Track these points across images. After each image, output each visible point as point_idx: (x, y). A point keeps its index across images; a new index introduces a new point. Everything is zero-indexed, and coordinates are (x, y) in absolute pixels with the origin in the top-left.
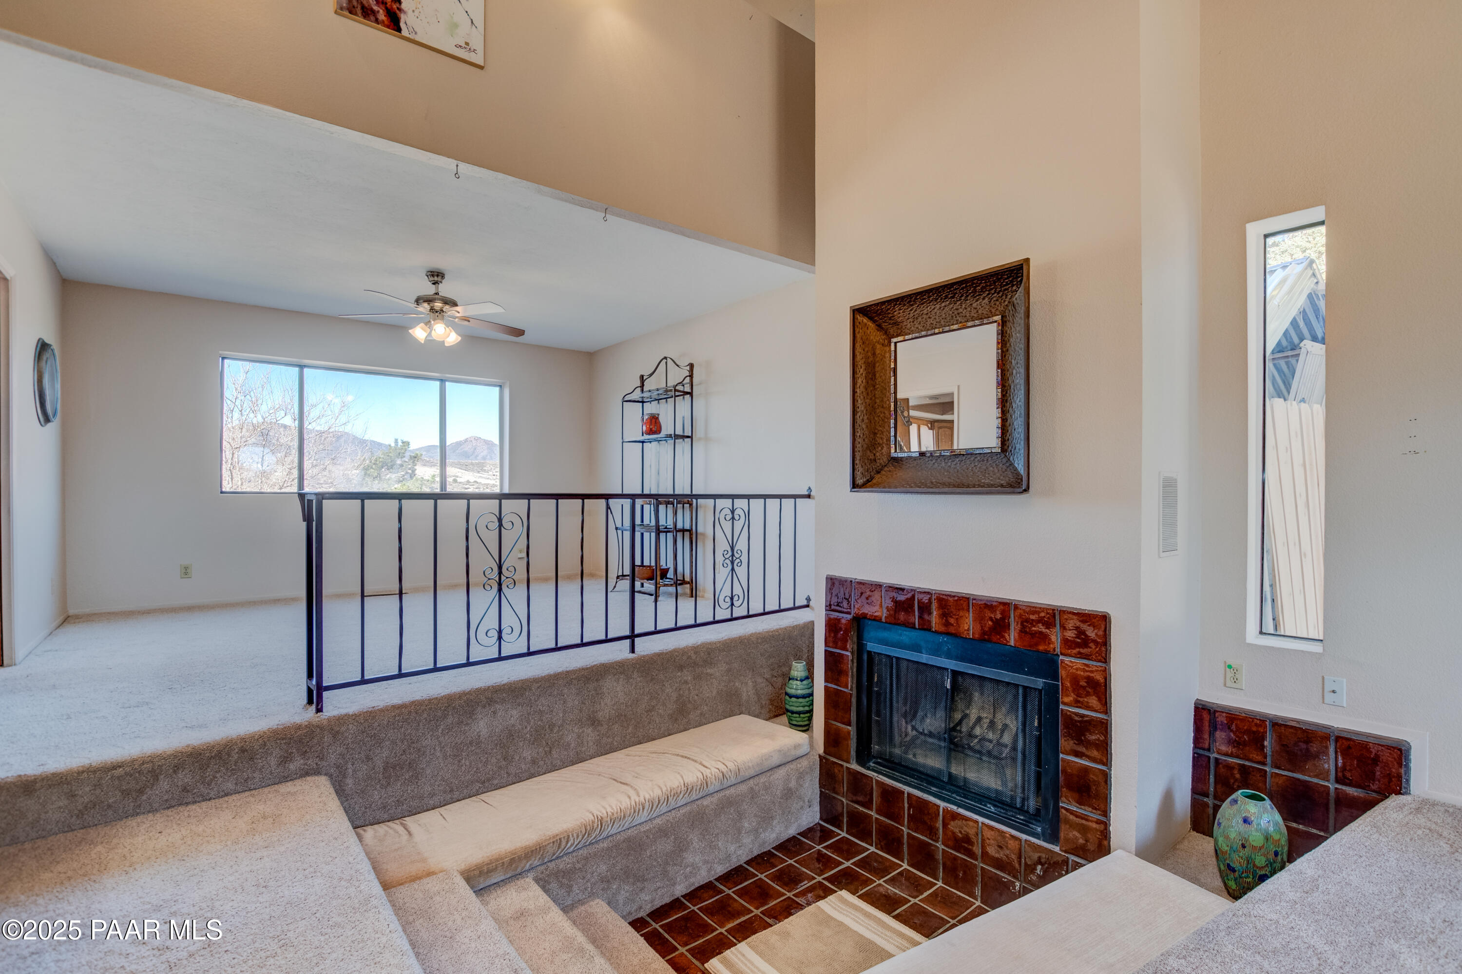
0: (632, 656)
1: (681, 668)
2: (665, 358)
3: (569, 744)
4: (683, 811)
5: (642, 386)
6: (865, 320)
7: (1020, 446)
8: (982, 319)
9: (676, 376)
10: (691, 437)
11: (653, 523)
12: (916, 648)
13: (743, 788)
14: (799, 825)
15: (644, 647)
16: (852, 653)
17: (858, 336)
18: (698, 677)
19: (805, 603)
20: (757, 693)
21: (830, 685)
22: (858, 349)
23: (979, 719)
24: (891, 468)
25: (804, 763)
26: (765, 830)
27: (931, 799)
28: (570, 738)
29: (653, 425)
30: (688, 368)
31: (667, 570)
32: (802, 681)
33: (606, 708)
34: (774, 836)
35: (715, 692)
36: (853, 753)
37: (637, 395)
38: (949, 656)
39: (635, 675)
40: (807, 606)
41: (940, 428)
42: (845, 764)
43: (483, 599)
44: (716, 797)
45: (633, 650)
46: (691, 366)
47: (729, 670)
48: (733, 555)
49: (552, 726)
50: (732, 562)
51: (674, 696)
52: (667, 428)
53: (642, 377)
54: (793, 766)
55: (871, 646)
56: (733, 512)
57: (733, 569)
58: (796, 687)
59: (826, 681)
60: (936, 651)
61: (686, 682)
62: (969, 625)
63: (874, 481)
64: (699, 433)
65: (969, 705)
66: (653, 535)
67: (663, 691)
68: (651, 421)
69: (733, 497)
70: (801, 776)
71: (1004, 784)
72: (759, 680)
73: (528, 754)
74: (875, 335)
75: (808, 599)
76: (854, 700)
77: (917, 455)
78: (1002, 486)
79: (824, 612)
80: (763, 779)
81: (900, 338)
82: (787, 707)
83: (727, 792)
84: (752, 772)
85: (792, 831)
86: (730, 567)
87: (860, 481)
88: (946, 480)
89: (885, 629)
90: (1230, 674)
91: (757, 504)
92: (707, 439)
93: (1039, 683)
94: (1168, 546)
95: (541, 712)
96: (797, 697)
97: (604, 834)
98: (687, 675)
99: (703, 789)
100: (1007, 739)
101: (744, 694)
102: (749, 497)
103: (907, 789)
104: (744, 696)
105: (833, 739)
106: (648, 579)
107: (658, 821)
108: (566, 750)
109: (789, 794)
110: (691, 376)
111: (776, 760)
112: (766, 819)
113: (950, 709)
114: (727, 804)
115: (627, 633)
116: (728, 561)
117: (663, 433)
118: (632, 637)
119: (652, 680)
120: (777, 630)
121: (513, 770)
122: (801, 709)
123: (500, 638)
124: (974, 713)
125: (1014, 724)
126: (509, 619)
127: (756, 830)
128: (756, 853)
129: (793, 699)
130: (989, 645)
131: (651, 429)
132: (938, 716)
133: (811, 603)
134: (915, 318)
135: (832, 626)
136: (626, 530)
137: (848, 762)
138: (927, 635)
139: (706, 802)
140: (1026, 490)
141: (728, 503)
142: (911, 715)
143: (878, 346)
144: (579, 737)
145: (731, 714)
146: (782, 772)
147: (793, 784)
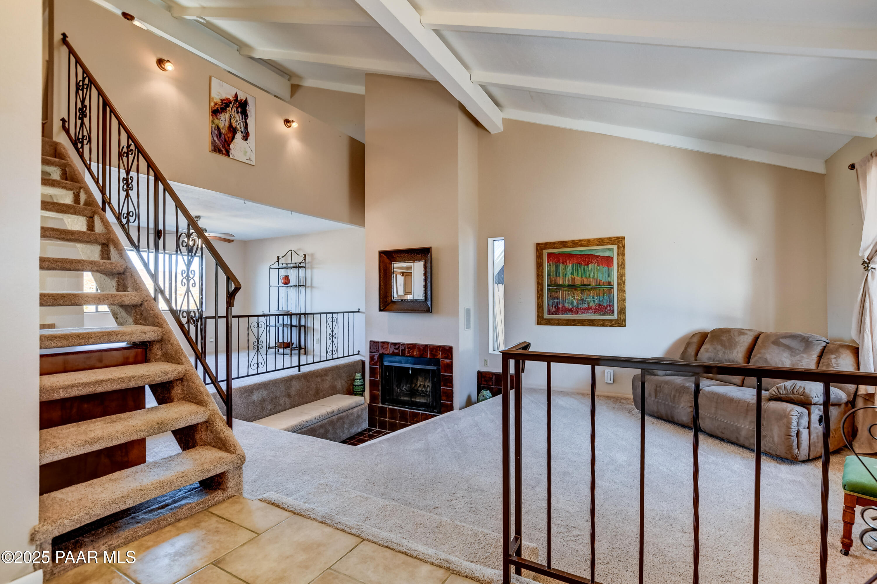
0: (300, 373)
1: (317, 377)
2: (291, 250)
3: (281, 404)
4: (327, 420)
5: (278, 261)
6: (383, 255)
7: (429, 299)
8: (420, 260)
9: (298, 259)
10: (305, 286)
11: (289, 323)
12: (400, 362)
13: (344, 414)
14: (362, 428)
15: (304, 369)
16: (379, 366)
17: (381, 261)
18: (322, 380)
19: (358, 353)
20: (342, 387)
21: (372, 379)
22: (381, 265)
23: (420, 385)
24: (392, 304)
25: (363, 406)
26: (351, 429)
27: (406, 409)
28: (282, 402)
29: (286, 281)
30: (303, 256)
31: (293, 343)
32: (359, 380)
33: (293, 391)
34: (354, 431)
35: (328, 386)
36: (380, 401)
37: (276, 265)
38: (411, 364)
39: (302, 379)
40: (358, 354)
41: (406, 275)
42: (377, 405)
43: (252, 353)
44: (336, 416)
45: (299, 371)
46: (305, 255)
47: (333, 378)
48: (333, 335)
49: (276, 397)
50: (332, 338)
51: (315, 387)
52: (293, 282)
53: (278, 257)
54: (359, 407)
55: (386, 364)
56: (332, 318)
57: (333, 341)
58: (358, 382)
59: (370, 377)
60: (407, 363)
61: (319, 382)
62: (416, 353)
63: (386, 308)
64: (308, 283)
65: (417, 381)
66: (289, 329)
67: (311, 385)
68: (286, 278)
69: (332, 313)
70: (362, 410)
71: (427, 400)
72: (343, 382)
73: (269, 407)
74: (387, 261)
75: (359, 351)
76: (380, 382)
77: (400, 300)
78: (425, 311)
79: (369, 353)
80: (350, 411)
81: (395, 262)
82: (354, 390)
83: (340, 415)
84: (347, 409)
85: (359, 430)
86: (331, 340)
87: (382, 309)
88: (409, 309)
89: (391, 357)
90: (485, 362)
91: (341, 315)
92: (312, 287)
93: (435, 368)
94: (468, 326)
95: (273, 392)
96: (358, 386)
97: (305, 426)
98: (319, 380)
99: (333, 414)
100: (428, 389)
101: (338, 387)
102: (338, 313)
103: (398, 408)
104: (338, 388)
105: (373, 398)
106: (286, 348)
107: (319, 423)
108: (281, 406)
109: (359, 416)
110: (305, 260)
111: (354, 405)
112: (352, 424)
113: (411, 384)
114: (340, 418)
115: (297, 364)
116: (331, 337)
117: (290, 284)
118: (299, 366)
119: (308, 381)
120: (349, 363)
121: (264, 413)
122: (359, 390)
123: (258, 367)
124: (418, 383)
125: (430, 384)
126: (261, 360)
127: (349, 428)
128: (349, 436)
129: (357, 387)
130: (422, 359)
131: (286, 282)
132: (408, 386)
133: (360, 353)
134: (399, 257)
135: (372, 358)
136: (272, 326)
137: (378, 404)
138: (404, 358)
139: (333, 418)
140: (431, 312)
141: (331, 315)
142: (398, 386)
143: (388, 264)
144: (284, 401)
145: (334, 394)
146: (356, 409)
147: (360, 413)
